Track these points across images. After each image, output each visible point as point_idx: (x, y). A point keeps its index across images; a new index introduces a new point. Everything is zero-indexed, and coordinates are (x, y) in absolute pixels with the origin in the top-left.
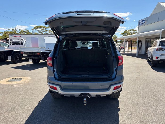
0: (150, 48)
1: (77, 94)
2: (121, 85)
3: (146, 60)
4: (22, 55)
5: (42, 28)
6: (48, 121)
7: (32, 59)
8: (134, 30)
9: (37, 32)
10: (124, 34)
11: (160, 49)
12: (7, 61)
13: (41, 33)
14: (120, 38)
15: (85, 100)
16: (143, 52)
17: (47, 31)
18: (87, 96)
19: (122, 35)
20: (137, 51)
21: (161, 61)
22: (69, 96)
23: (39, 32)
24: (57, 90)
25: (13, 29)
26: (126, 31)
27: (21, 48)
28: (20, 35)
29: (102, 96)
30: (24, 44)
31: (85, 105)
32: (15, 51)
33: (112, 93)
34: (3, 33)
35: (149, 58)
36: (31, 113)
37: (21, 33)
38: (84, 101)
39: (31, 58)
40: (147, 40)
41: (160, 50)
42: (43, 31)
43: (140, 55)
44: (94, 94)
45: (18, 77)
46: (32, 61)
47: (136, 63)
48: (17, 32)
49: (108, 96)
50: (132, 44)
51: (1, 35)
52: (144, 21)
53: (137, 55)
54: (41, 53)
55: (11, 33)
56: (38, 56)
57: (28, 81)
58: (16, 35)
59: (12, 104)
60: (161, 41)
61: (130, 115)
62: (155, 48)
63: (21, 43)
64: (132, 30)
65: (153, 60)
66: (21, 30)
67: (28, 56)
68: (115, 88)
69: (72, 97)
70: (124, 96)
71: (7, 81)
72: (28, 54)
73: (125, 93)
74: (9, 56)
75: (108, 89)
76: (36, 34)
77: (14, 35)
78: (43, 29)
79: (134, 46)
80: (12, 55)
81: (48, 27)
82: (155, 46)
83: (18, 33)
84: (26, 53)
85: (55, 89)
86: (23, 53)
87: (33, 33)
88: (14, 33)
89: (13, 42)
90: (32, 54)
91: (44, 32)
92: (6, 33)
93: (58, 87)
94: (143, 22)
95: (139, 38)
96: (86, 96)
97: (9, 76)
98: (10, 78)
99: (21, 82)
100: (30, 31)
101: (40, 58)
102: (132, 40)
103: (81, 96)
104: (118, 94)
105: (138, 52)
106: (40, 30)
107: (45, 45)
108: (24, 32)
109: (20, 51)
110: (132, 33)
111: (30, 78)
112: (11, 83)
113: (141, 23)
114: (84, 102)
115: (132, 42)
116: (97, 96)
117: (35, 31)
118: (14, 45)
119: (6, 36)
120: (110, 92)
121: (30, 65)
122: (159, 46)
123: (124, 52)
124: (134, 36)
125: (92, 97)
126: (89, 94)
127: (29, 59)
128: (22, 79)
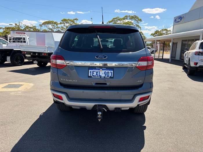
0: (187, 51)
1: (89, 105)
2: (149, 96)
3: (182, 67)
4: (25, 55)
5: (52, 24)
6: (49, 140)
7: (37, 60)
8: (168, 30)
9: (47, 29)
10: (154, 35)
11: (201, 52)
12: (6, 62)
13: (52, 30)
14: (150, 39)
15: (100, 113)
16: (178, 58)
17: (59, 28)
18: (103, 108)
19: (153, 36)
20: (170, 56)
21: (200, 68)
22: (78, 108)
23: (49, 28)
24: (62, 99)
25: (16, 24)
26: (157, 31)
27: (22, 46)
28: (24, 32)
29: (123, 109)
30: (27, 42)
31: (100, 120)
32: (15, 50)
33: (137, 105)
34: (4, 29)
35: (186, 64)
36: (28, 130)
37: (26, 30)
38: (98, 115)
39: (35, 60)
40: (184, 42)
41: (200, 54)
42: (54, 28)
43: (173, 61)
44: (112, 106)
45: (17, 83)
46: (37, 63)
47: (169, 71)
48: (21, 28)
49: (131, 110)
50: (164, 47)
51: (2, 31)
52: (181, 18)
53: (170, 61)
54: (48, 53)
55: (13, 29)
56: (44, 57)
57: (29, 88)
58: (19, 32)
59: (4, 117)
60: (201, 43)
61: (160, 135)
62: (194, 51)
63: (23, 40)
64: (166, 30)
65: (191, 67)
66: (26, 25)
67: (32, 56)
68: (141, 100)
69: (83, 109)
70: (153, 110)
71: (2, 87)
72: (32, 54)
73: (154, 106)
74: (7, 57)
75: (131, 101)
76: (45, 31)
77: (18, 32)
78: (54, 26)
79: (166, 50)
80: (11, 55)
81: (60, 22)
82: (194, 49)
83: (23, 29)
84: (29, 53)
85: (60, 98)
86: (26, 53)
87: (41, 30)
88: (17, 29)
89: (13, 39)
90: (37, 54)
91: (56, 29)
92: (8, 28)
93: (64, 96)
94: (179, 19)
95: (174, 39)
96: (101, 109)
97: (6, 81)
98: (7, 84)
99: (20, 89)
100: (38, 28)
101: (47, 60)
102: (164, 42)
103: (95, 109)
104: (145, 107)
105: (172, 57)
106: (50, 26)
107: (53, 43)
108: (30, 29)
109: (22, 50)
110: (164, 34)
111: (32, 85)
112: (7, 90)
113: (178, 20)
114: (98, 117)
115: (164, 45)
116: (116, 108)
117: (44, 28)
118: (15, 42)
119: (7, 33)
120: (134, 104)
121: (35, 68)
122: (200, 48)
123: (154, 56)
124: (168, 36)
125: (109, 110)
126: (105, 106)
127: (33, 60)
128: (22, 85)
